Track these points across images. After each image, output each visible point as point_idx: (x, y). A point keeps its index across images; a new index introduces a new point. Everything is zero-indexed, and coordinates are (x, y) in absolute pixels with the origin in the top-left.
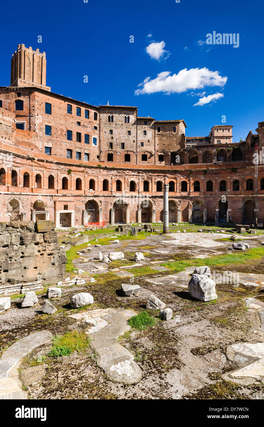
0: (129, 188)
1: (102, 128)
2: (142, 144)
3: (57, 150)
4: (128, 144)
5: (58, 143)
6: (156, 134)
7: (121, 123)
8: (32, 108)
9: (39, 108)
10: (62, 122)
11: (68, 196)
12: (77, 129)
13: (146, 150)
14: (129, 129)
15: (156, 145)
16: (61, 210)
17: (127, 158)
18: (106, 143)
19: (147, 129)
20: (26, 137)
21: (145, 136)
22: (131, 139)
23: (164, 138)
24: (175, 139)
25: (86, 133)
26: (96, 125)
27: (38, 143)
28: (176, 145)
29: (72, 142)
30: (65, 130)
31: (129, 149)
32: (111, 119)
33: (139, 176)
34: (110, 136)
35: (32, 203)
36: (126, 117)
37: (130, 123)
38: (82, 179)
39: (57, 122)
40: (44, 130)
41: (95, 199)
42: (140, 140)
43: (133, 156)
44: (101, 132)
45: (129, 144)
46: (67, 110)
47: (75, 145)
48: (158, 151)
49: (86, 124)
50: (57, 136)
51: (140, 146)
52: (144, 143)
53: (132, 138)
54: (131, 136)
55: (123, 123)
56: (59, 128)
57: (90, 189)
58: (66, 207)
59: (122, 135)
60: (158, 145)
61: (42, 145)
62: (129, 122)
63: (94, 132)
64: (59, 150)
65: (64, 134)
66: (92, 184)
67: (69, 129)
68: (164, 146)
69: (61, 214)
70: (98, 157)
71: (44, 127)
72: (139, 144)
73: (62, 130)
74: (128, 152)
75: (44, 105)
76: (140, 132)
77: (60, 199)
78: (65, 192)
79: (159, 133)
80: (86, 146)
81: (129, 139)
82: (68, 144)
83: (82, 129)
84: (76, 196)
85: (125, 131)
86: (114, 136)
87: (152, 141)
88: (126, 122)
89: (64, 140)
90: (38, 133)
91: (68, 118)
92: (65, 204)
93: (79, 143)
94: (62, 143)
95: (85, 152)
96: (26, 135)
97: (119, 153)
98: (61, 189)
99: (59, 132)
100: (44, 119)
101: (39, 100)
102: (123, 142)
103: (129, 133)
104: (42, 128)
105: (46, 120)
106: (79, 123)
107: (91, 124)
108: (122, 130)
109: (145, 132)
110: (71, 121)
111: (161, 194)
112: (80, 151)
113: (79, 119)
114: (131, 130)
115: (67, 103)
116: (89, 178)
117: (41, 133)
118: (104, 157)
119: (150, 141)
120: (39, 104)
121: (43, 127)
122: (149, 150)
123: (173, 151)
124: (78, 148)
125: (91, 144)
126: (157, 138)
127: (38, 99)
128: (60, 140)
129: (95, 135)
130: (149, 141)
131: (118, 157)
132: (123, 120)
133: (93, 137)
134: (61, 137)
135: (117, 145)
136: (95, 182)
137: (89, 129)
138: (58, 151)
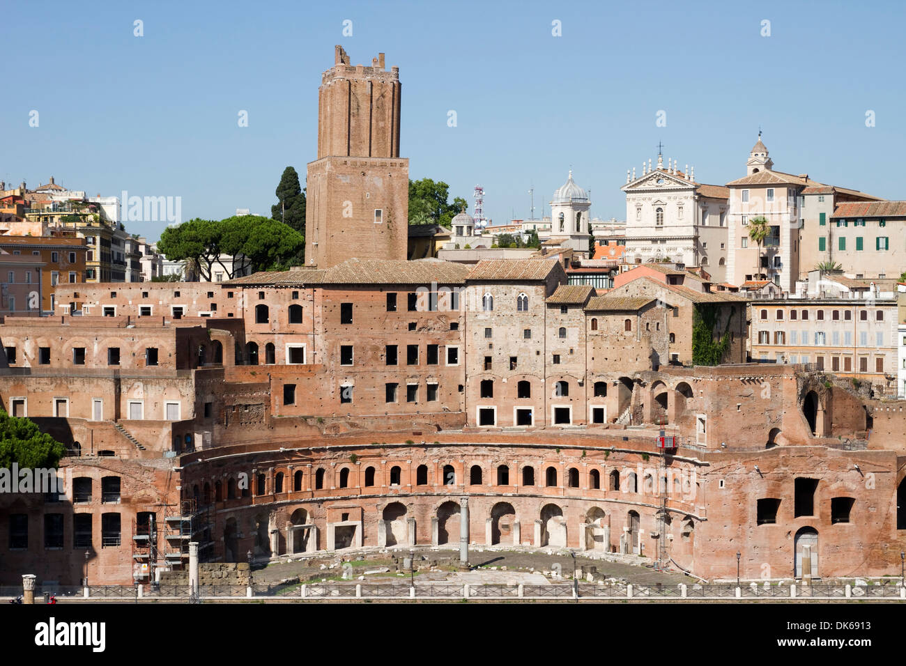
0: (468, 479)
1: (468, 324)
2: (557, 359)
3: (366, 389)
4: (524, 360)
5: (367, 376)
6: (588, 335)
7: (509, 313)
8: (316, 320)
9: (329, 317)
10: (376, 332)
11: (351, 499)
12: (411, 338)
13: (565, 372)
14: (527, 325)
15: (589, 358)
16: (337, 521)
17: (524, 389)
18: (477, 357)
19: (569, 323)
20: (305, 376)
21: (563, 340)
22: (531, 348)
23: (606, 344)
24: (629, 347)
25: (430, 343)
26: (454, 321)
27: (326, 383)
28: (631, 360)
29: (396, 368)
30: (383, 347)
31: (527, 370)
32: (488, 303)
33: (488, 456)
34: (487, 341)
35: (288, 515)
36: (520, 298)
37: (529, 310)
38: (376, 467)
39: (364, 336)
40: (339, 357)
41: (402, 500)
42: (552, 350)
43: (538, 386)
44: (467, 334)
45: (527, 359)
46: (386, 305)
47: (403, 374)
48: (593, 374)
49: (431, 323)
50: (364, 362)
51: (552, 362)
52: (561, 357)
53: (532, 345)
54: (530, 341)
55: (515, 312)
56: (369, 347)
57: (393, 484)
58: (345, 517)
59: (511, 339)
60: (593, 359)
61: (334, 385)
62: (526, 309)
63: (450, 336)
64: (368, 389)
65: (380, 355)
66: (395, 475)
67: (391, 343)
68: (607, 362)
69: (337, 528)
70: (461, 388)
71: (339, 350)
72: (550, 359)
73: (376, 349)
74: (524, 377)
75: (338, 310)
76: (552, 332)
77: (337, 504)
78: (344, 493)
79: (595, 332)
80: (431, 369)
81: (526, 350)
82: (389, 374)
83: (421, 337)
84: (366, 497)
85: (518, 330)
86: (494, 342)
87: (577, 350)
88: (519, 309)
89: (380, 368)
90: (327, 365)
91: (387, 320)
92: (344, 511)
93: (412, 367)
94: (377, 373)
95: (429, 383)
96: (304, 372)
97: (505, 380)
98: (337, 489)
99: (370, 353)
100: (338, 336)
101: (329, 303)
102: (514, 355)
103: (527, 334)
104: (335, 353)
105: (342, 337)
106: (412, 326)
107: (444, 319)
108: (513, 328)
109: (562, 332)
110: (396, 326)
111: (531, 491)
112: (416, 384)
113: (411, 318)
114: (531, 328)
115: (385, 293)
116: (391, 466)
117: (332, 363)
118: (474, 389)
119: (575, 350)
120: (329, 310)
121: (337, 351)
122: (572, 372)
123: (624, 375)
124: (412, 377)
125: (444, 364)
126: (590, 345)
127: (327, 301)
128: (371, 368)
129: (453, 341)
130: (572, 351)
131: (503, 388)
132: (515, 304)
133: (448, 347)
134: (373, 362)
135: (502, 361)
136: (402, 471)
137: (439, 332)
138: (367, 391)
